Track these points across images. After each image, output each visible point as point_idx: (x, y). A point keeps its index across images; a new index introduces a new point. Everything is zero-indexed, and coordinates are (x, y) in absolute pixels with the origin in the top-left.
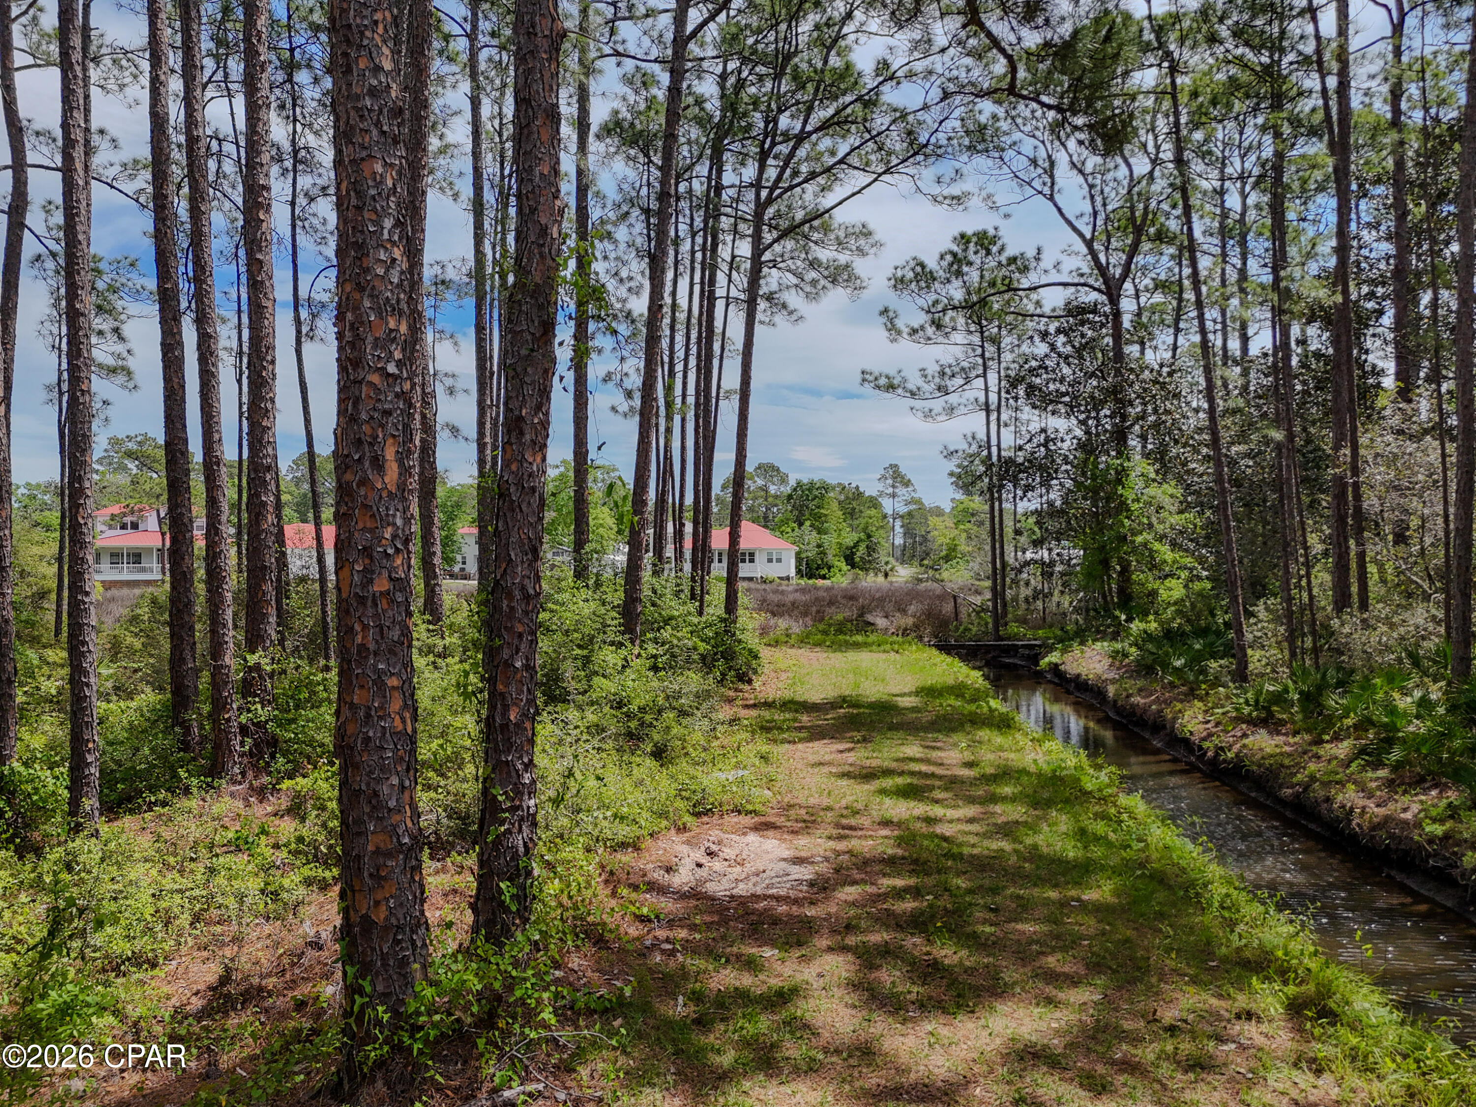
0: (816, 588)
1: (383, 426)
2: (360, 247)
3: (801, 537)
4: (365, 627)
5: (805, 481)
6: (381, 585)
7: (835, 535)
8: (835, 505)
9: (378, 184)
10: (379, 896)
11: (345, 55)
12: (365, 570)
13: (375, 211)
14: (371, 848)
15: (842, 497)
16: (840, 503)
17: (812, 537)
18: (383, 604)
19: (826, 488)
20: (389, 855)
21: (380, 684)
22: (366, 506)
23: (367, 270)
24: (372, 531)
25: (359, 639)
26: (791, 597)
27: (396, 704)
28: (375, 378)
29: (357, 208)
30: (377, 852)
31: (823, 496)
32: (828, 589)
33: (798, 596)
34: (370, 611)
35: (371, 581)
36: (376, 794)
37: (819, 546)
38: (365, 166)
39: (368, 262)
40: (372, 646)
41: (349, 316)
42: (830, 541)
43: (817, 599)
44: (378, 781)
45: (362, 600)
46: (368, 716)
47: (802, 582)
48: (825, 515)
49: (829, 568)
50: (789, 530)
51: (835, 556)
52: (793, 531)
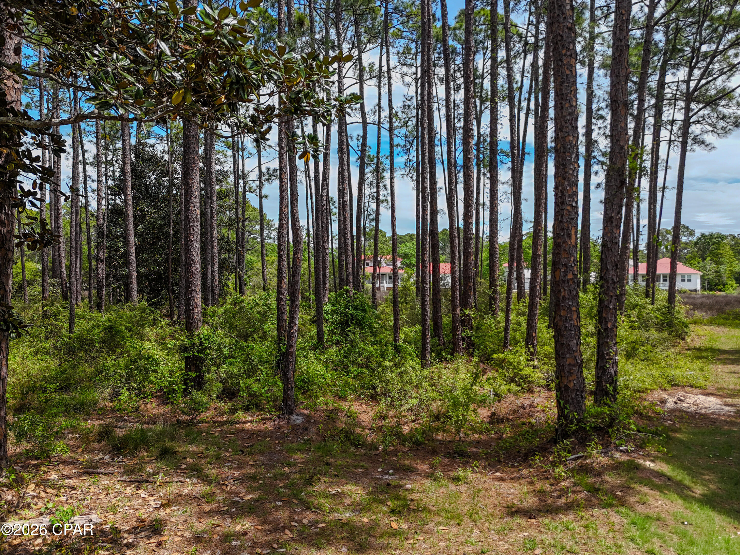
0: (716, 296)
1: (571, 223)
2: (564, 165)
3: (704, 267)
4: (565, 290)
5: (707, 234)
6: (570, 276)
7: (728, 265)
8: (728, 248)
9: (571, 144)
10: (571, 378)
11: (561, 103)
12: (565, 271)
13: (569, 153)
14: (567, 363)
15: (733, 243)
16: (731, 246)
17: (712, 267)
18: (571, 282)
19: (722, 237)
20: (574, 366)
21: (570, 308)
22: (565, 250)
23: (566, 172)
24: (567, 258)
25: (563, 294)
26: (700, 301)
27: (575, 316)
28: (569, 208)
29: (564, 152)
30: (570, 364)
31: (719, 243)
32: (724, 297)
33: (704, 300)
34: (567, 285)
35: (567, 275)
36: (569, 345)
37: (716, 272)
38: (567, 139)
39: (567, 170)
40: (567, 296)
41: (560, 188)
42: (724, 268)
43: (717, 302)
44: (570, 341)
45: (564, 281)
46: (566, 319)
47: (705, 293)
48: (721, 254)
49: (724, 285)
50: (696, 262)
51: (728, 278)
52: (699, 263)
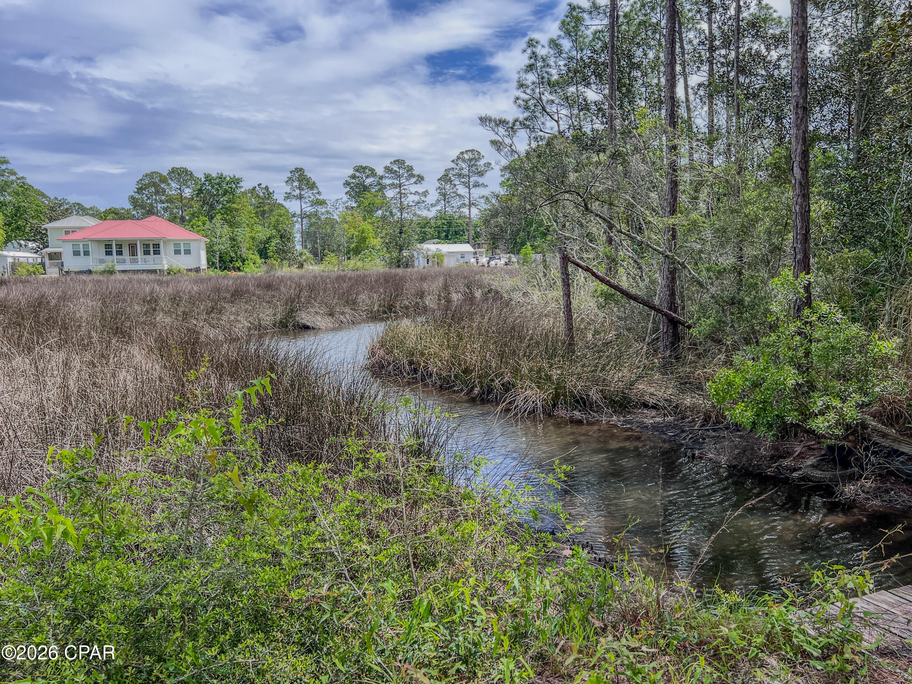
0: (229, 279)
3: (213, 230)
5: (214, 175)
7: (248, 229)
17: (224, 230)
31: (233, 190)
32: (242, 280)
37: (231, 239)
42: (243, 234)
47: (214, 273)
48: (237, 210)
49: (243, 261)
50: (200, 223)
51: (248, 249)
52: (204, 224)
